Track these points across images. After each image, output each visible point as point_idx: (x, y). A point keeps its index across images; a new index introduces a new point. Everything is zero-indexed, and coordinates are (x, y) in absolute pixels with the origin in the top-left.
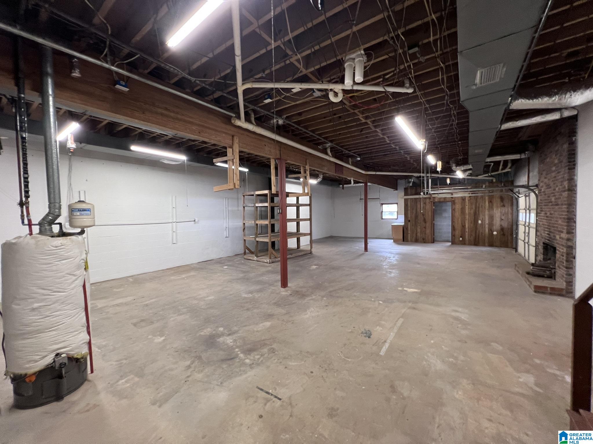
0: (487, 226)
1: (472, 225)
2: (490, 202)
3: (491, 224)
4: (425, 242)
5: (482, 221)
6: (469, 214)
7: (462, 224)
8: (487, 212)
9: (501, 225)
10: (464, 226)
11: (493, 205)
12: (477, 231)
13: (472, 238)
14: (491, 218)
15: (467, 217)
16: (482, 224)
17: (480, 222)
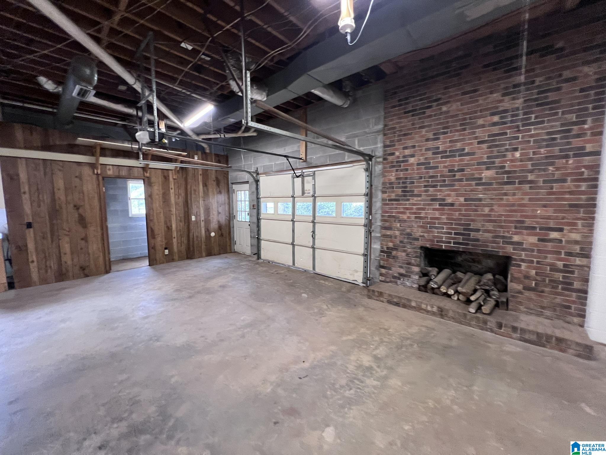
0: (203, 224)
1: (182, 224)
2: (205, 185)
3: (207, 221)
4: (87, 276)
5: (196, 217)
6: (177, 204)
7: (166, 223)
8: (201, 202)
9: (219, 222)
10: (169, 228)
11: (208, 190)
12: (191, 235)
13: (183, 248)
14: (207, 210)
15: (174, 210)
16: (196, 222)
17: (193, 218)
